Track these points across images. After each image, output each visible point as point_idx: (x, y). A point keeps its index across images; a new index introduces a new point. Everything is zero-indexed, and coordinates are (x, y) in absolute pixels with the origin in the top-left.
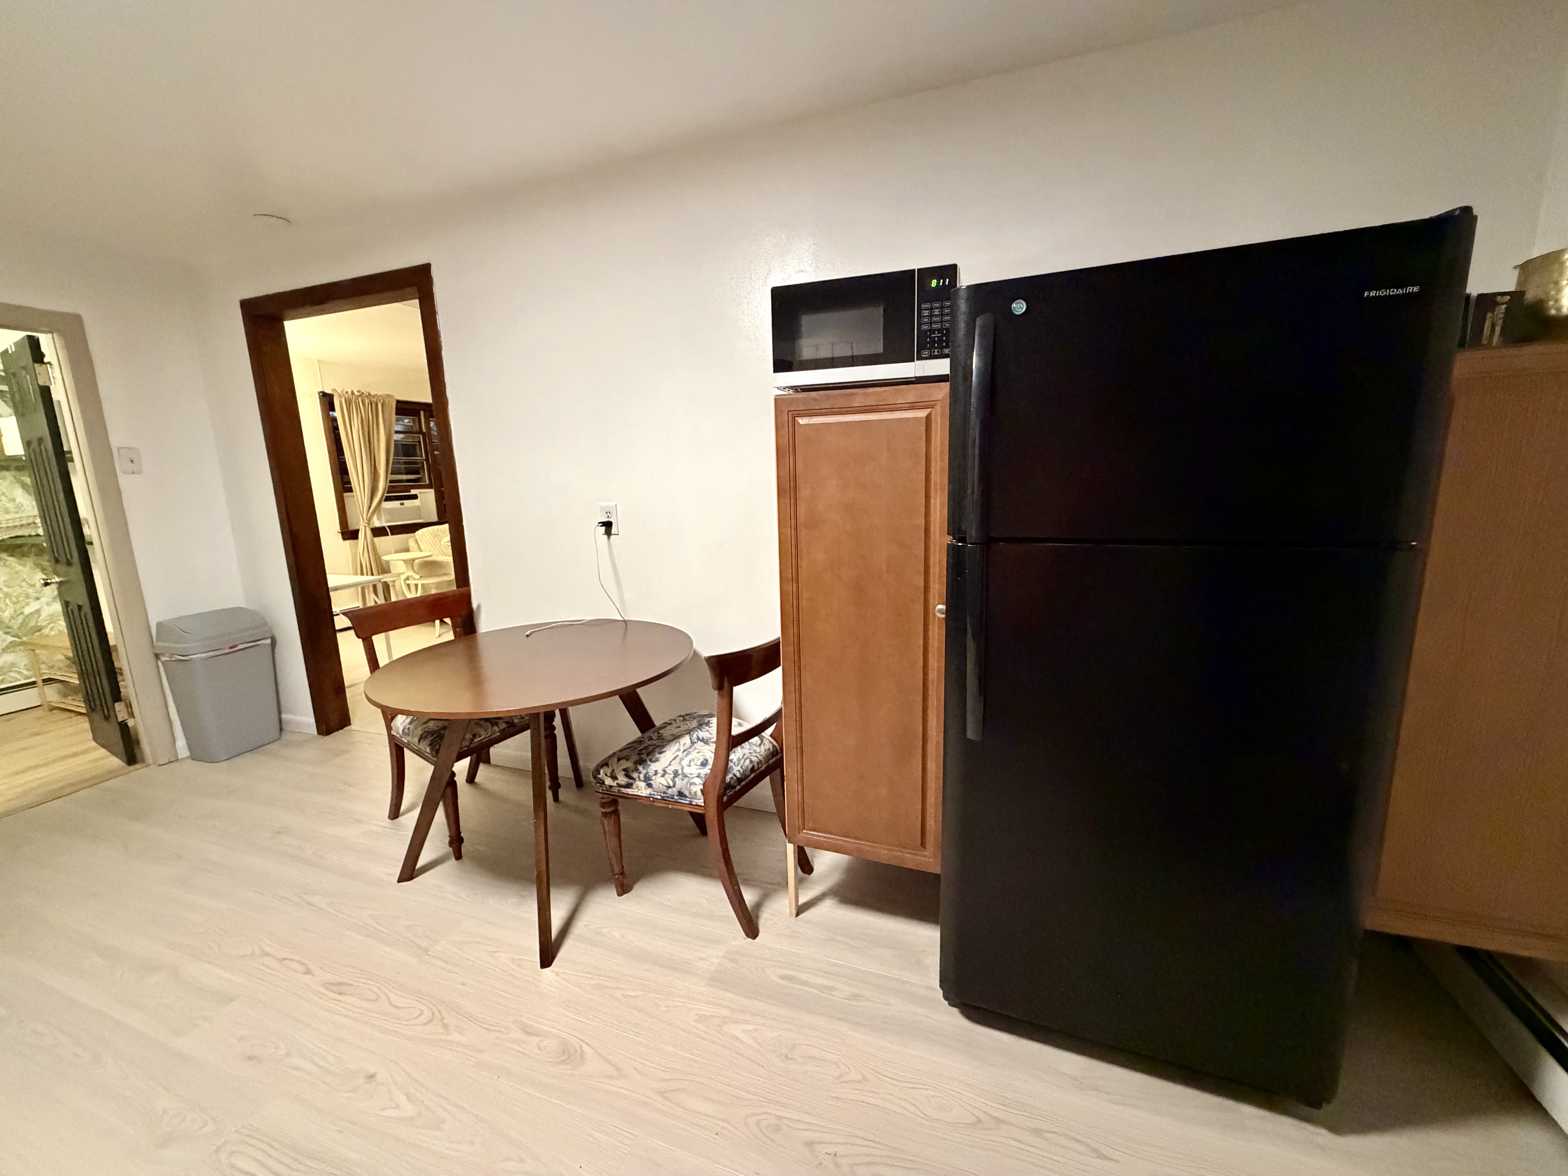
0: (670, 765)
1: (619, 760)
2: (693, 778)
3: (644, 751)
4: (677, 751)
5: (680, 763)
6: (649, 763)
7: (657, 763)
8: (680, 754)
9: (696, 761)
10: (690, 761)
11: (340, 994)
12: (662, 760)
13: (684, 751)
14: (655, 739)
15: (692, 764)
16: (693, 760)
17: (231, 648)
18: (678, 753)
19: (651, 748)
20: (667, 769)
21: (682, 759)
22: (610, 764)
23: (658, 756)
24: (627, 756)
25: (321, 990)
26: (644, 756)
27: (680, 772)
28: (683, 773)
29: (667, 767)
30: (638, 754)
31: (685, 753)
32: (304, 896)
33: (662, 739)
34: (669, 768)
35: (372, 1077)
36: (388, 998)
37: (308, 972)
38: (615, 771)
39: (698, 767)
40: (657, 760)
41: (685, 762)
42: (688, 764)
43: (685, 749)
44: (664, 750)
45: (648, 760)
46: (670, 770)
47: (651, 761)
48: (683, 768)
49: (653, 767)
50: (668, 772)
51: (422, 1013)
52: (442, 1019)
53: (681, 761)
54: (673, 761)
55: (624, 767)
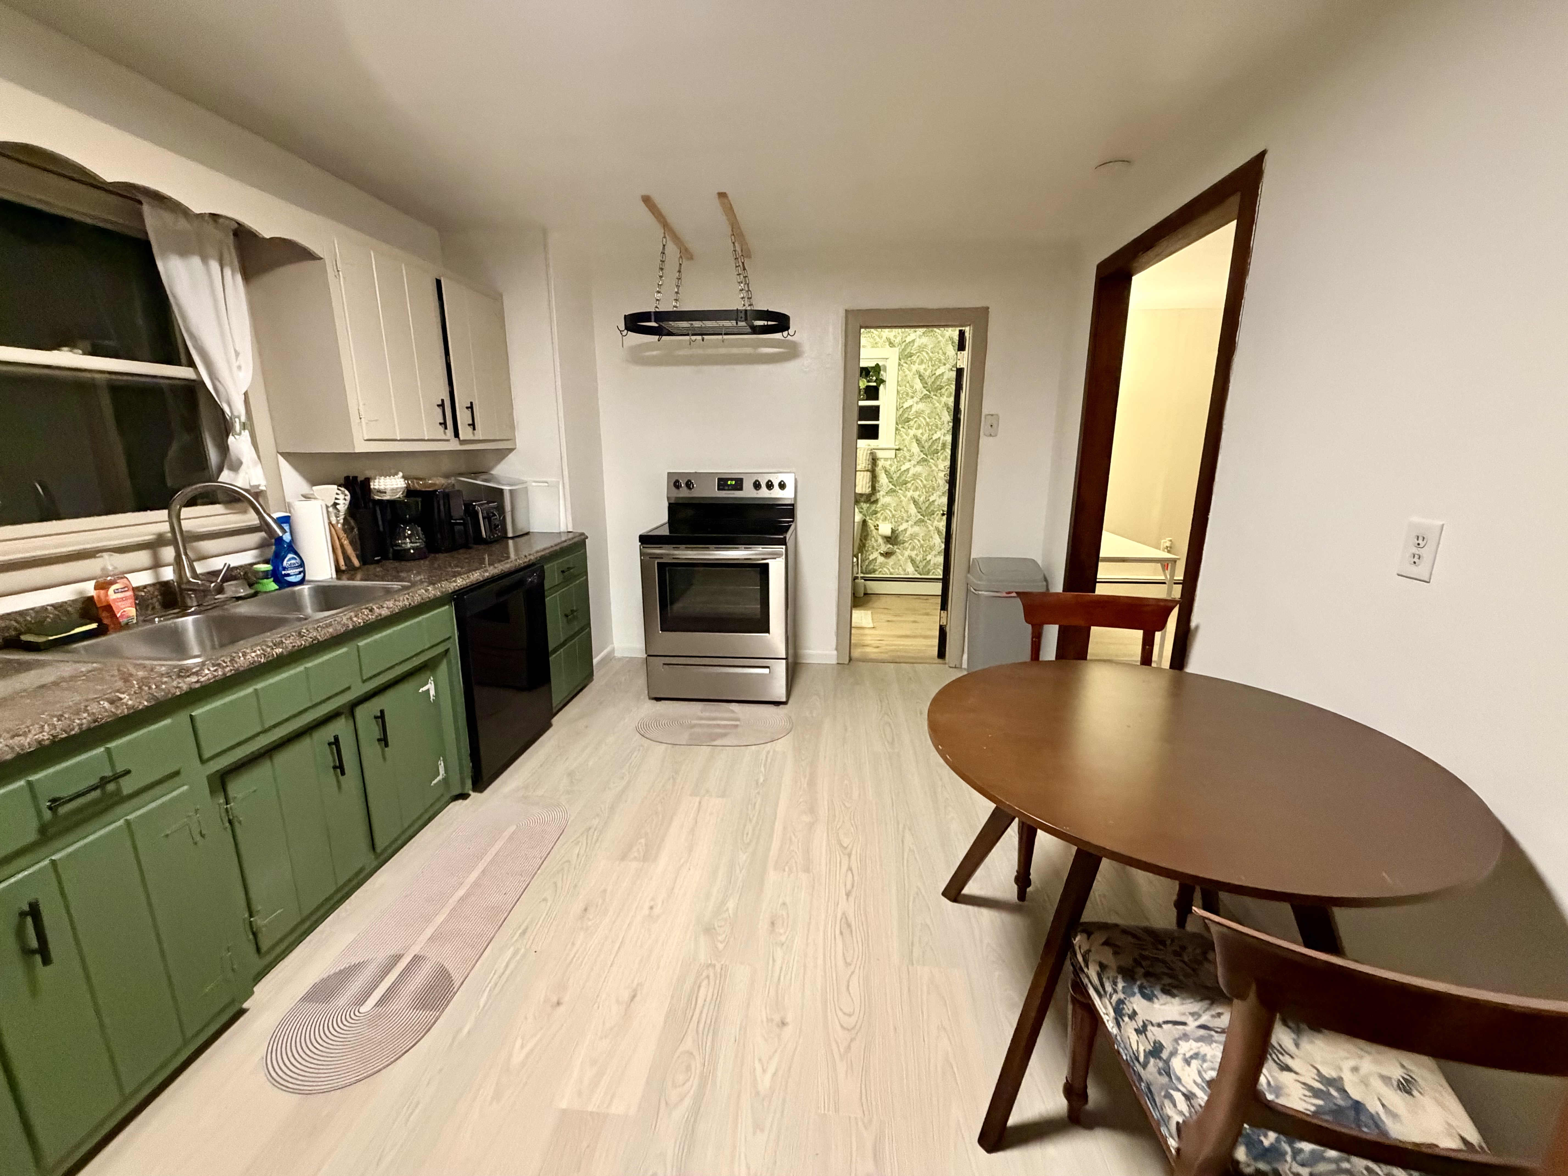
0: (1159, 1025)
1: (1106, 943)
2: (1179, 1090)
3: (1147, 963)
4: (1192, 1014)
5: (1176, 1041)
6: (1136, 990)
7: (1144, 1002)
8: (1192, 1024)
9: (1205, 1065)
10: (1196, 1056)
11: (841, 933)
12: (1157, 1005)
13: (1203, 1027)
14: (1186, 959)
15: (1194, 1063)
16: (1204, 1060)
17: (1007, 593)
18: (1189, 1019)
19: (1160, 968)
20: (1150, 1027)
21: (1185, 1037)
22: (1092, 937)
23: (1157, 992)
24: (1118, 947)
25: (839, 916)
26: (1141, 971)
27: (1165, 1055)
28: (1167, 1062)
29: (1153, 1025)
30: (1135, 960)
31: (1202, 1032)
32: (907, 831)
33: (1194, 970)
34: (1155, 1029)
35: (783, 1024)
36: (853, 973)
37: (848, 895)
38: (1090, 954)
39: (1199, 1081)
40: (1149, 998)
41: (1186, 1048)
42: (1188, 1055)
43: (1210, 1025)
44: (1175, 991)
45: (1138, 983)
46: (1154, 1033)
47: (1141, 989)
48: (1173, 1053)
49: (1137, 1003)
50: (1149, 1034)
51: (850, 1015)
52: (852, 1040)
53: (1180, 1038)
54: (1170, 1025)
55: (1104, 962)
